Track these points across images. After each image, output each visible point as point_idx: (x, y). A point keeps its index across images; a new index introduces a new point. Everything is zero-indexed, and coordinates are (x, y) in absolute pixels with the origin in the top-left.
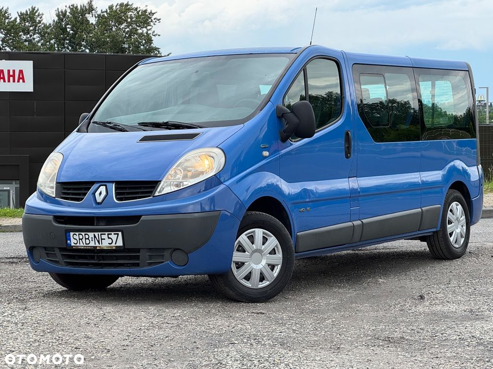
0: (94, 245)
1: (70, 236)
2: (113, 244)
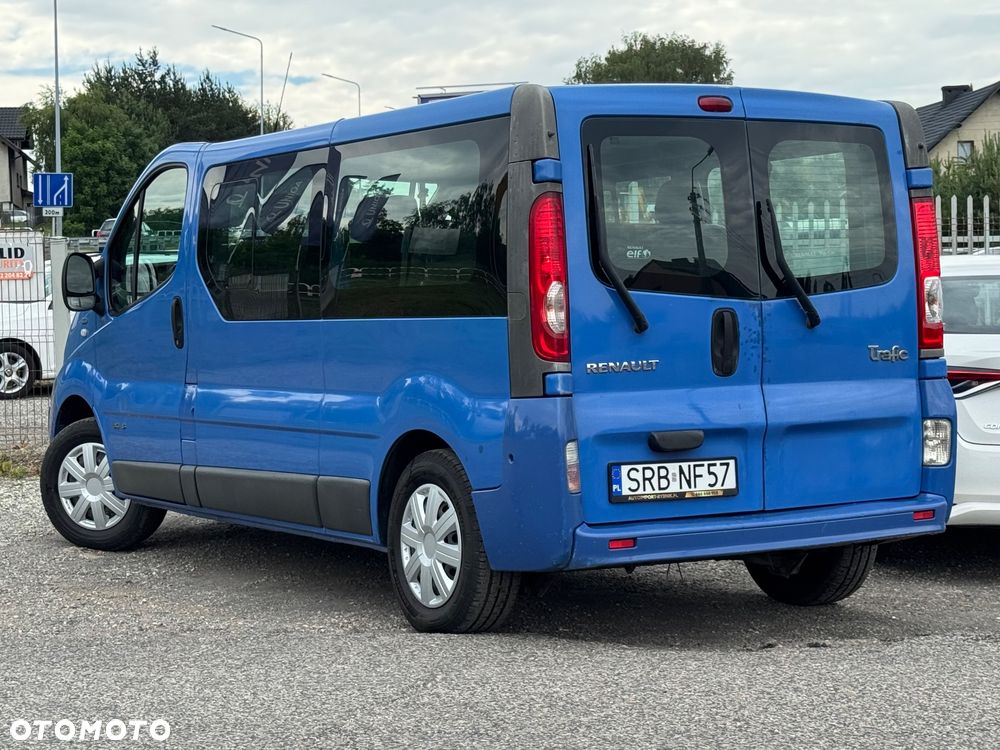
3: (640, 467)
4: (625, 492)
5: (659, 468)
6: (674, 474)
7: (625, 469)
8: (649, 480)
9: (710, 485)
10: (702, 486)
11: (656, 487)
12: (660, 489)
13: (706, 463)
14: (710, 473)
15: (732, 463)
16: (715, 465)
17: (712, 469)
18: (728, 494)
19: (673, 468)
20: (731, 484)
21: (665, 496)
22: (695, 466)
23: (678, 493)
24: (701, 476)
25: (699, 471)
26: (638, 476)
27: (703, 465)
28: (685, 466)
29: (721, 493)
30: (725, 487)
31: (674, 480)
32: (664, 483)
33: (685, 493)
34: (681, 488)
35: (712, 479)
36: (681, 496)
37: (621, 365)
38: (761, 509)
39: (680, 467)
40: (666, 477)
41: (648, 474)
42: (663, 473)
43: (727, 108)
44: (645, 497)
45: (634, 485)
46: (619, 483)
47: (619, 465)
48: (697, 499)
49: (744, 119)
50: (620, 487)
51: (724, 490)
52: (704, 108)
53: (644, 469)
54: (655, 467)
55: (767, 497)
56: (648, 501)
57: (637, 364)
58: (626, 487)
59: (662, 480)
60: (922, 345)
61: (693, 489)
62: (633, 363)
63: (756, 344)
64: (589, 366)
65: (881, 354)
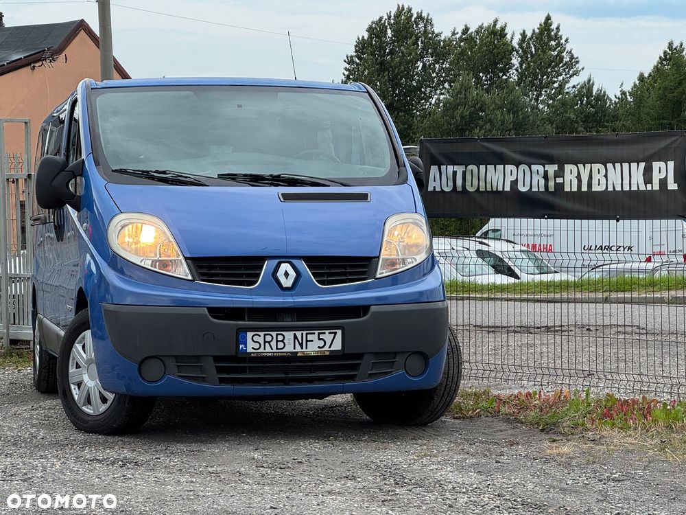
0: (292, 350)
1: (245, 338)
2: (326, 348)
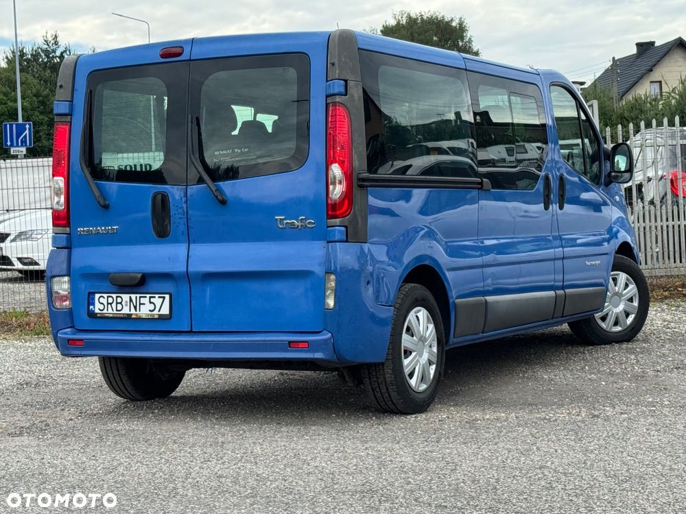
3: (105, 295)
4: (97, 311)
5: (117, 297)
6: (126, 302)
7: (97, 296)
8: (111, 304)
9: (150, 311)
10: (145, 311)
11: (115, 309)
12: (117, 310)
13: (148, 296)
14: (151, 303)
15: (167, 297)
16: (154, 297)
17: (152, 300)
18: (162, 317)
19: (126, 297)
20: (165, 310)
21: (118, 316)
22: (140, 297)
23: (127, 314)
24: (144, 304)
25: (143, 300)
26: (104, 301)
27: (146, 297)
28: (133, 296)
29: (156, 317)
30: (161, 313)
31: (126, 305)
32: (119, 307)
33: (131, 315)
34: (130, 311)
35: (152, 307)
36: (129, 316)
37: (96, 228)
38: (189, 330)
39: (130, 297)
40: (121, 303)
41: (110, 300)
42: (119, 300)
43: (179, 54)
44: (107, 315)
45: (102, 307)
46: (94, 304)
47: (94, 293)
48: (139, 319)
49: (190, 60)
50: (94, 308)
51: (160, 315)
52: (163, 56)
53: (108, 297)
54: (114, 296)
55: (193, 322)
56: (108, 318)
57: (105, 229)
58: (97, 308)
59: (118, 305)
60: (330, 217)
61: (138, 312)
62: (103, 228)
63: (182, 216)
64: (79, 229)
65: (287, 223)
